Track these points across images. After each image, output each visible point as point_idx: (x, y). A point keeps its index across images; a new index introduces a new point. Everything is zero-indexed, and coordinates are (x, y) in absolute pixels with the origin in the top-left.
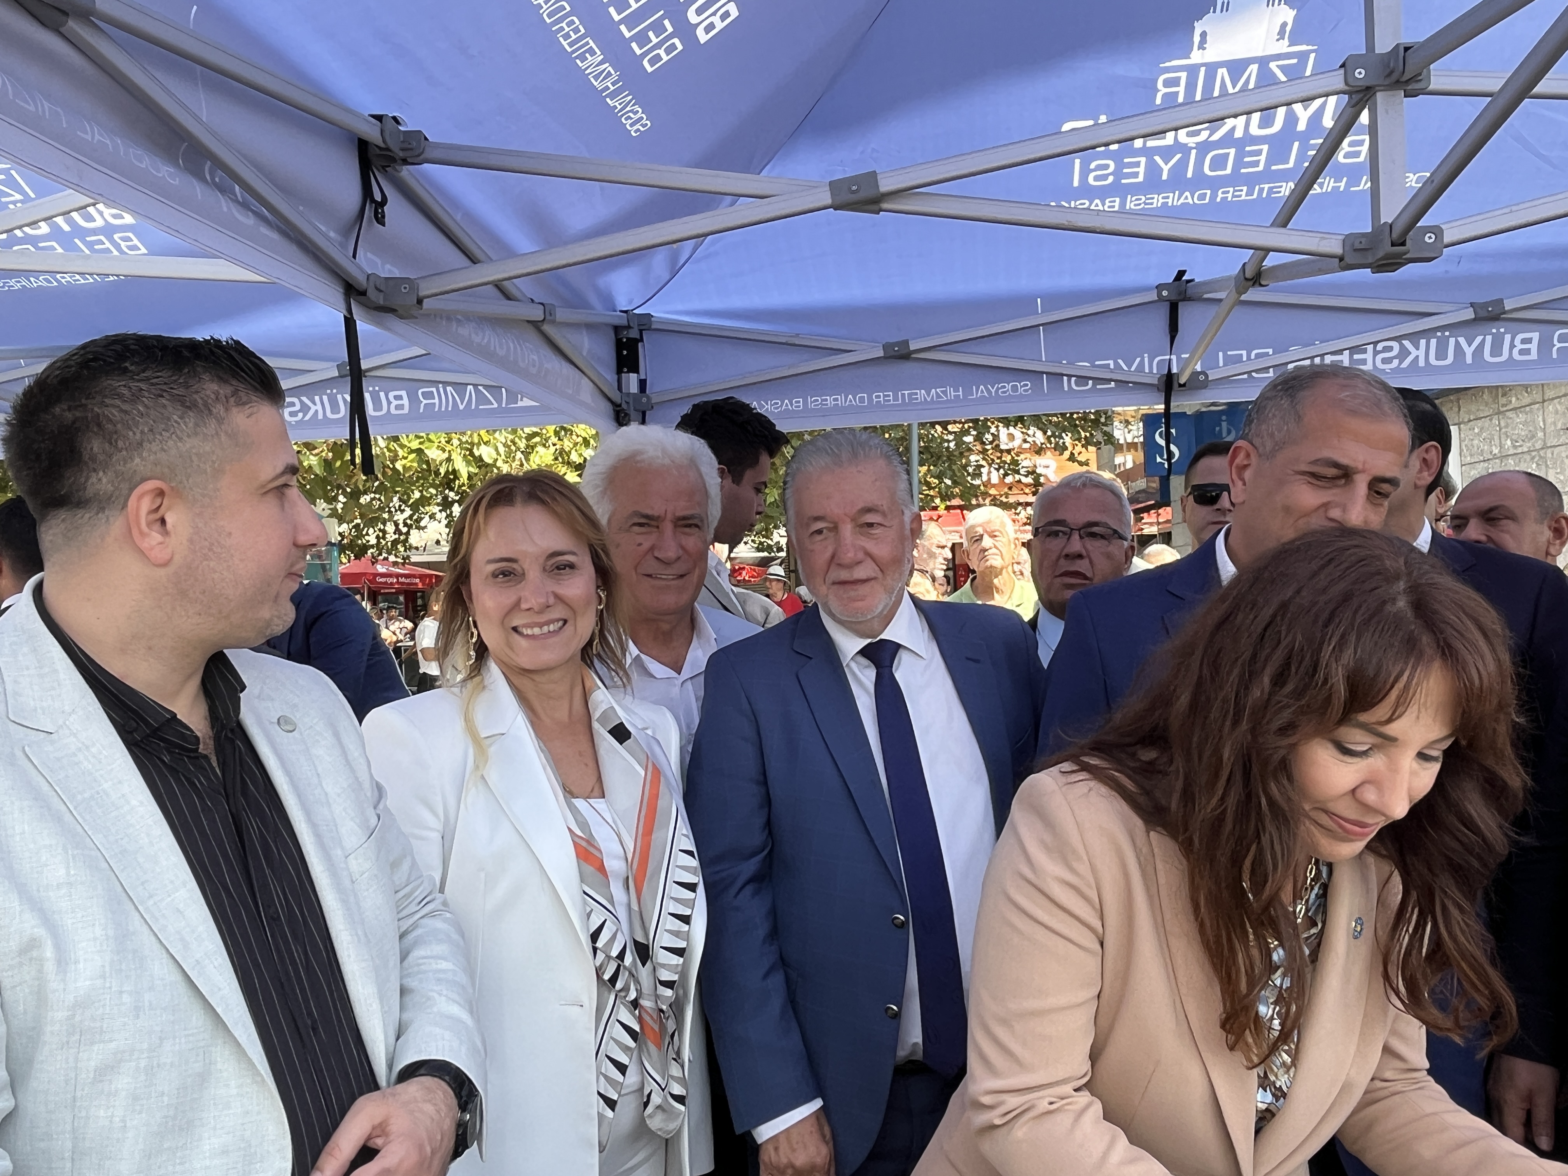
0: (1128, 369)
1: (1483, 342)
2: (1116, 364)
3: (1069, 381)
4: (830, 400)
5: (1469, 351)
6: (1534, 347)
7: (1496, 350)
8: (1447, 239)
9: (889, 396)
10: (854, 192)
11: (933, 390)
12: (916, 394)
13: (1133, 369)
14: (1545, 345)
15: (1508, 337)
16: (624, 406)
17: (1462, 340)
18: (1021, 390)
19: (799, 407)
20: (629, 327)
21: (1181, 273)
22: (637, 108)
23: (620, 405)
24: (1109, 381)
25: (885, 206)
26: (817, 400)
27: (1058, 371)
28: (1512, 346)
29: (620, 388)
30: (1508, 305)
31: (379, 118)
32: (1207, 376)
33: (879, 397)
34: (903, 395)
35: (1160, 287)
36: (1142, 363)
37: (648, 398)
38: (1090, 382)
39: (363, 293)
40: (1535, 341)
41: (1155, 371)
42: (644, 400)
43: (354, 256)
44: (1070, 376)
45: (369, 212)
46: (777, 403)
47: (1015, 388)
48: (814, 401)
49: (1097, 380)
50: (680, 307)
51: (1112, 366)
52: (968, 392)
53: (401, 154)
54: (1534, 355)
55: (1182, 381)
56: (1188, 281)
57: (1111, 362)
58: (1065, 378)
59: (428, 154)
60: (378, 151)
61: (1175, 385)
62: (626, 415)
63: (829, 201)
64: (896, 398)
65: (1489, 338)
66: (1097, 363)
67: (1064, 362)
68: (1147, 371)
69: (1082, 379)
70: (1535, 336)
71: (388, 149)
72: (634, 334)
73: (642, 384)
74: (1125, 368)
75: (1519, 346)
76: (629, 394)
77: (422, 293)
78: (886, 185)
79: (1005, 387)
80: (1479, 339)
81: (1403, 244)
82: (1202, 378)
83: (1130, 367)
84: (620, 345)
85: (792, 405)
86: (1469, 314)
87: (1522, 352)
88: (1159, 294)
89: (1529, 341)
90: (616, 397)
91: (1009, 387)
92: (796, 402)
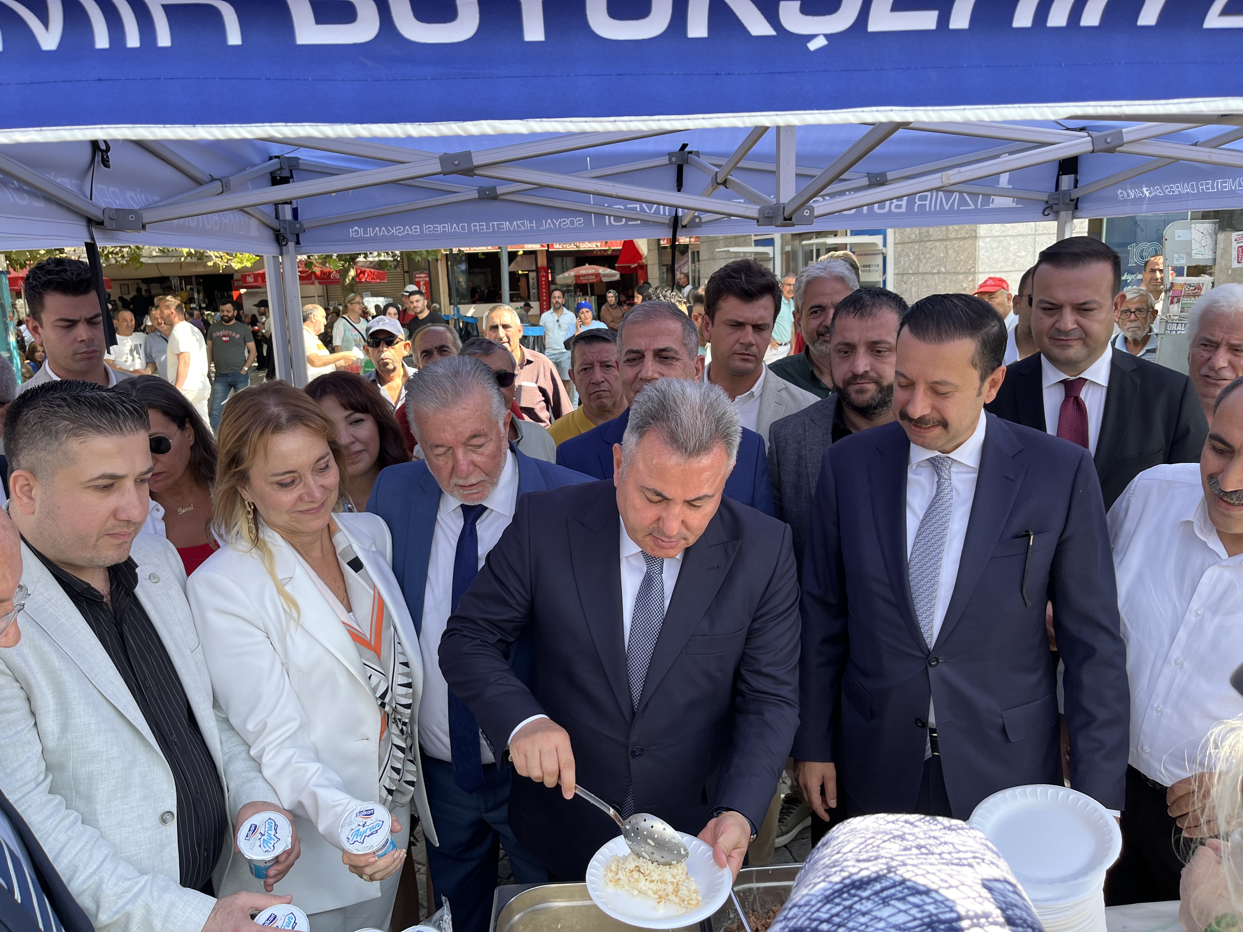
3: (609, 219)
4: (439, 228)
6: (904, 204)
7: (882, 205)
8: (816, 213)
9: (483, 225)
10: (456, 165)
11: (515, 222)
12: (503, 224)
13: (652, 212)
14: (911, 203)
16: (282, 231)
18: (576, 224)
19: (417, 232)
20: (282, 169)
21: (684, 146)
23: (279, 231)
24: (637, 220)
25: (476, 172)
26: (430, 227)
27: (602, 211)
29: (277, 217)
30: (890, 177)
32: (700, 219)
33: (476, 226)
34: (493, 225)
35: (670, 155)
36: (658, 207)
37: (301, 225)
38: (624, 220)
39: (101, 223)
41: (667, 214)
42: (298, 226)
43: (91, 197)
45: (98, 158)
46: (400, 229)
47: (572, 222)
48: (428, 228)
49: (628, 219)
51: (638, 210)
52: (539, 224)
54: (903, 210)
55: (684, 223)
56: (690, 152)
57: (638, 206)
58: (607, 217)
61: (680, 226)
62: (284, 238)
63: (440, 170)
64: (488, 228)
66: (628, 206)
67: (606, 205)
68: (662, 213)
69: (618, 218)
72: (286, 174)
73: (295, 212)
74: (648, 211)
76: (285, 221)
77: (144, 221)
78: (477, 161)
79: (565, 221)
81: (790, 219)
82: (697, 220)
83: (650, 209)
85: (411, 231)
86: (866, 182)
87: (897, 207)
88: (670, 159)
90: (275, 224)
91: (568, 221)
92: (415, 228)
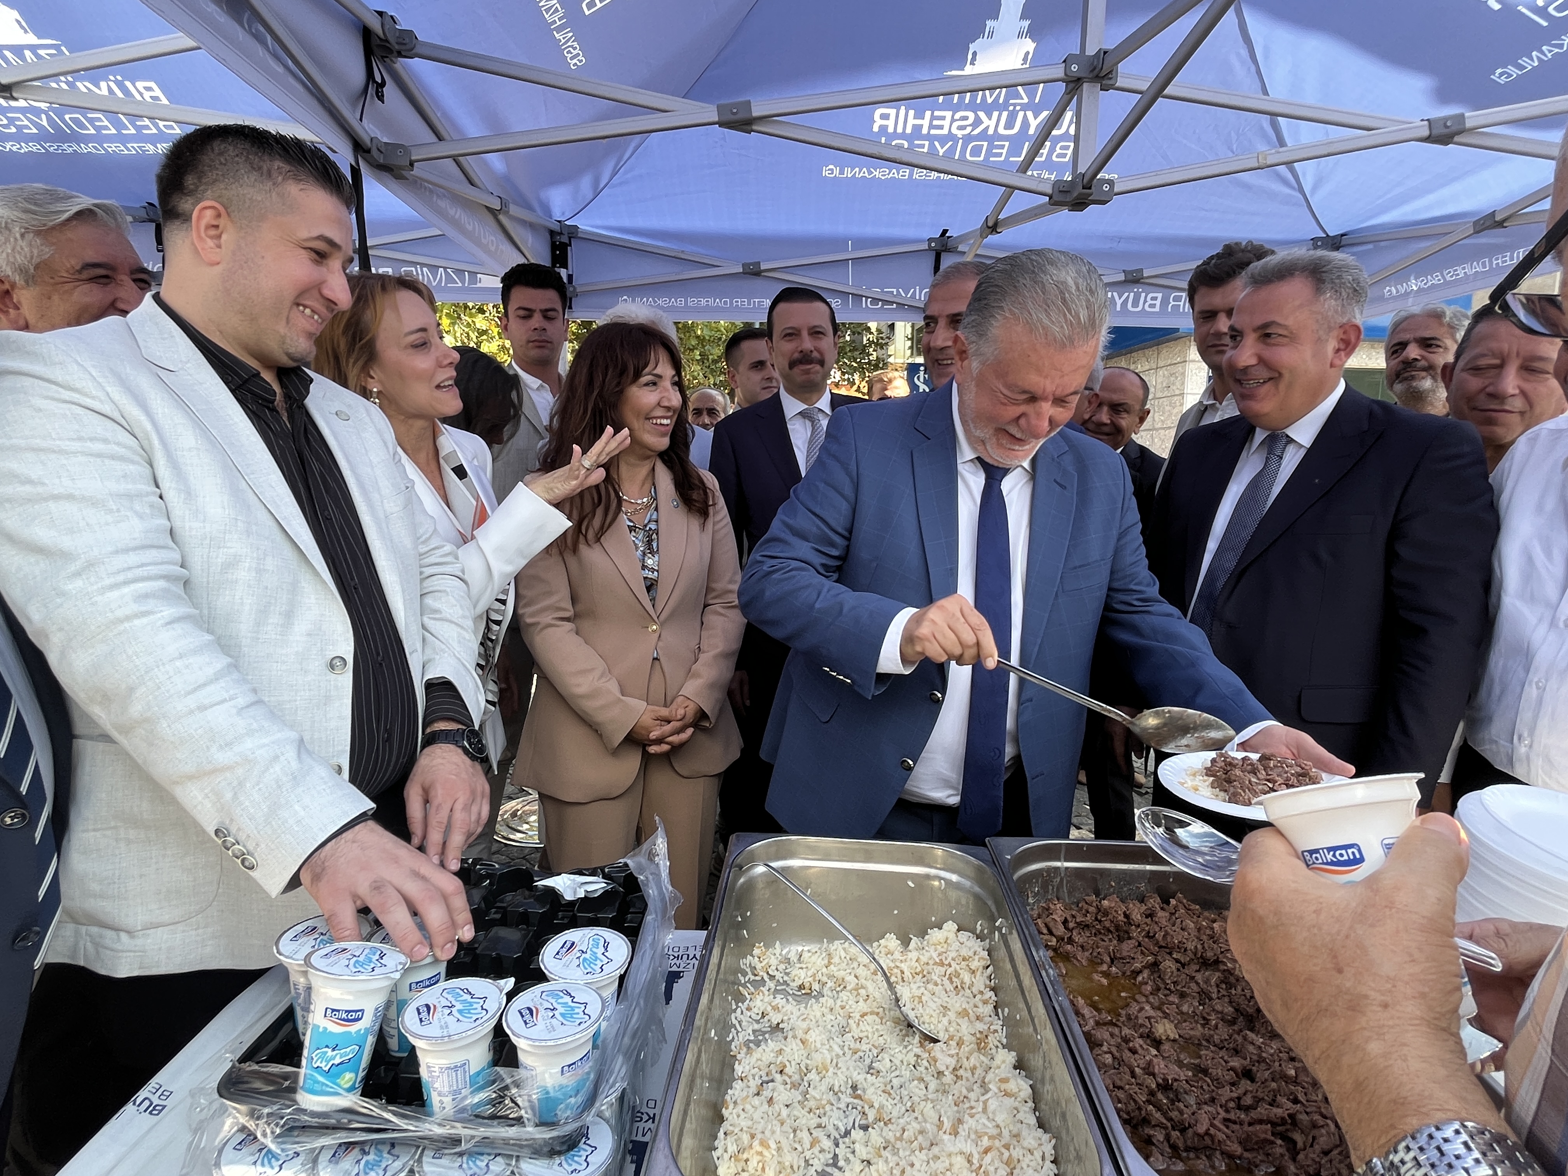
0: (905, 296)
1: (1128, 297)
2: (898, 291)
3: (867, 301)
4: (703, 302)
5: (1119, 302)
6: (1158, 302)
7: (1135, 303)
8: (1116, 190)
10: (735, 114)
13: (909, 296)
14: (1165, 302)
15: (1143, 295)
17: (1115, 294)
20: (561, 234)
21: (945, 232)
22: (575, 44)
24: (892, 303)
25: (755, 127)
27: (860, 293)
28: (1145, 301)
30: (1146, 274)
31: (381, 14)
33: (738, 302)
35: (930, 240)
36: (915, 292)
38: (881, 303)
39: (368, 151)
40: (1159, 300)
43: (361, 120)
44: (867, 298)
45: (371, 90)
46: (667, 300)
49: (885, 302)
50: (599, 222)
51: (895, 293)
53: (397, 47)
54: (1157, 309)
56: (949, 238)
57: (895, 290)
58: (865, 299)
59: (418, 50)
60: (379, 42)
63: (716, 119)
64: (749, 304)
65: (1132, 294)
66: (885, 290)
67: (864, 287)
69: (875, 301)
70: (1160, 295)
71: (387, 41)
72: (565, 239)
73: (570, 277)
75: (1149, 302)
77: (413, 157)
78: (757, 111)
80: (1126, 294)
81: (1090, 188)
83: (906, 294)
84: (554, 247)
86: (1122, 277)
87: (1151, 306)
88: (929, 245)
89: (1155, 299)
